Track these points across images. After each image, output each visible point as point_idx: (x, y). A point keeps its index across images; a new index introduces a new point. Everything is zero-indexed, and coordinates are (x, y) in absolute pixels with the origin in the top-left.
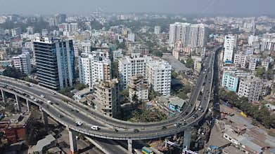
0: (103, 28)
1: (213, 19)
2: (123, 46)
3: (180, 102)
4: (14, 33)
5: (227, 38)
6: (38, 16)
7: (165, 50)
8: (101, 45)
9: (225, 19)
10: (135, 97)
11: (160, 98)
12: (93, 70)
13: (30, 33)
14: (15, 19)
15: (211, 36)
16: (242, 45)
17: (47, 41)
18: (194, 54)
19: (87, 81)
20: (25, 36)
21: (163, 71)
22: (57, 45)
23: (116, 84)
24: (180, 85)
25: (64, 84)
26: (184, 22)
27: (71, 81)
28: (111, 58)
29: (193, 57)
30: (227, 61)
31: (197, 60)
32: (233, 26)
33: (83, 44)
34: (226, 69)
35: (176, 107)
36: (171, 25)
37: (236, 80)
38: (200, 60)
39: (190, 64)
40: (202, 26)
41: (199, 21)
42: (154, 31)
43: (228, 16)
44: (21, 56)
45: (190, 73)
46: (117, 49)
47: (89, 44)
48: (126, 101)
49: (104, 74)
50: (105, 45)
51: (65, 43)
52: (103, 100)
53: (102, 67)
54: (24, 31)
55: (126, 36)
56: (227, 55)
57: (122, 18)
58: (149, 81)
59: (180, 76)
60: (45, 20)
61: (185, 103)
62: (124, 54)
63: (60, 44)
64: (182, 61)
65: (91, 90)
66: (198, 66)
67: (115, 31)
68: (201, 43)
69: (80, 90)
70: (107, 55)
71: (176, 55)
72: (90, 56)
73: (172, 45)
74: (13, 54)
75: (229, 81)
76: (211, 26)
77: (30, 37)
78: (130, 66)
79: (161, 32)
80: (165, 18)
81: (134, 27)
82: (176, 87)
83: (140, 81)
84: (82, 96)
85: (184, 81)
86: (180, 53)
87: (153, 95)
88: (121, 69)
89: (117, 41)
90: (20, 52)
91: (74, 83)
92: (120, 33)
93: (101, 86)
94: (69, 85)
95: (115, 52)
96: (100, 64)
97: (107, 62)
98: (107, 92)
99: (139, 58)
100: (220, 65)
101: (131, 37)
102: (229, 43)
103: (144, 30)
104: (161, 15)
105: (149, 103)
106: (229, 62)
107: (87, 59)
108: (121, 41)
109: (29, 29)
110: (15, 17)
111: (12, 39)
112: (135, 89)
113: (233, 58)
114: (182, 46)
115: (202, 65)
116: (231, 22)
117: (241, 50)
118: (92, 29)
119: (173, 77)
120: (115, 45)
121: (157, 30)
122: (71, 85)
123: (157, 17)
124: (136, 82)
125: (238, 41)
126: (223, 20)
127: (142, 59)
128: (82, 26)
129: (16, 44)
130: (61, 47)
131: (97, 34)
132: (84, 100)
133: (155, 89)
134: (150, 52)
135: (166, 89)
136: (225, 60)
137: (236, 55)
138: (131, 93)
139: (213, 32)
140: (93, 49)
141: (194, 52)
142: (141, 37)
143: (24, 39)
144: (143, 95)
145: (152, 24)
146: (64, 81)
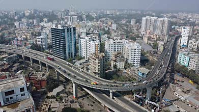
0: (94, 20)
1: (175, 15)
2: (108, 32)
3: (146, 71)
4: (35, 22)
5: (184, 28)
6: (51, 11)
7: (138, 36)
8: (93, 31)
9: (185, 15)
10: (115, 66)
11: (132, 68)
12: (88, 47)
13: (46, 23)
14: (35, 13)
15: (173, 27)
16: (196, 35)
17: (60, 27)
18: (159, 39)
19: (84, 55)
20: (42, 24)
21: (135, 50)
22: (66, 30)
23: (104, 57)
24: (147, 60)
25: (69, 56)
26: (153, 16)
27: (73, 54)
28: (100, 40)
29: (158, 42)
30: (183, 45)
31: (161, 44)
32: (191, 20)
33: (81, 30)
34: (181, 50)
35: (143, 74)
36: (143, 18)
37: (187, 58)
38: (163, 43)
39: (156, 46)
40: (166, 19)
41: (165, 16)
42: (130, 22)
43: (188, 12)
44: (41, 37)
45: (155, 53)
46: (104, 34)
47: (85, 30)
48: (109, 69)
49: (95, 50)
50: (96, 32)
51: (70, 29)
52: (94, 66)
53: (94, 45)
54: (42, 21)
55: (111, 26)
56: (184, 41)
57: (108, 13)
58: (126, 56)
59: (148, 55)
61: (149, 72)
62: (109, 38)
63: (68, 29)
64: (150, 44)
65: (86, 60)
66: (161, 48)
67: (103, 22)
68: (165, 32)
69: (79, 60)
70: (97, 37)
71: (146, 40)
72: (87, 38)
73: (143, 33)
74: (35, 35)
75: (182, 59)
76: (174, 20)
77: (46, 25)
78: (113, 45)
79: (136, 23)
80: (140, 13)
81: (116, 19)
82: (144, 62)
83: (119, 56)
84: (80, 64)
85: (151, 58)
86: (149, 39)
87: (127, 65)
88: (106, 47)
89: (104, 29)
90: (40, 34)
91: (75, 55)
92: (106, 23)
93: (93, 57)
94: (72, 57)
95: (102, 36)
97: (97, 42)
98: (97, 61)
100: (178, 48)
101: (114, 26)
102: (185, 32)
103: (123, 22)
104: (136, 11)
105: (125, 71)
106: (185, 46)
107: (84, 40)
108: (107, 29)
109: (45, 19)
110: (35, 11)
111: (34, 26)
112: (115, 61)
113: (188, 43)
114: (150, 33)
115: (164, 47)
116: (189, 17)
117: (195, 37)
118: (87, 20)
119: (142, 55)
120: (103, 32)
121: (133, 22)
122: (73, 56)
123: (134, 12)
124: (116, 56)
125: (194, 31)
126: (184, 15)
127: (120, 41)
128: (80, 18)
129: (37, 29)
130: (68, 31)
131: (90, 24)
132: (82, 66)
133: (129, 62)
134: (127, 37)
135: (137, 63)
136: (182, 44)
137: (190, 41)
138: (113, 64)
139: (176, 24)
140: (87, 34)
141: (159, 38)
142: (121, 27)
143: (42, 26)
144: (121, 65)
145: (130, 17)
146: (69, 54)
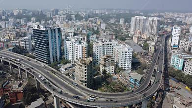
0: (84, 20)
1: (161, 14)
2: (97, 32)
3: (139, 77)
4: (22, 22)
5: (175, 28)
6: (40, 10)
7: (128, 36)
8: (81, 31)
9: (171, 14)
10: (104, 71)
11: (123, 73)
12: (75, 50)
13: (33, 22)
14: (24, 12)
15: (161, 26)
16: (185, 34)
17: (42, 28)
18: (149, 39)
19: (70, 58)
20: (29, 24)
21: (126, 52)
22: (49, 32)
23: (91, 62)
24: (139, 63)
25: (54, 60)
26: (142, 16)
27: (58, 57)
28: (88, 41)
29: (148, 42)
30: (174, 46)
31: (152, 44)
32: (178, 19)
33: (69, 31)
34: (174, 52)
35: (136, 80)
36: (132, 18)
37: (182, 61)
38: (154, 44)
39: (146, 47)
40: (156, 19)
41: (152, 15)
42: (119, 22)
43: (174, 12)
44: (25, 38)
45: (146, 54)
46: (93, 35)
47: (73, 31)
49: (83, 53)
50: (84, 32)
51: (55, 30)
52: (80, 73)
53: (81, 48)
54: (29, 20)
55: (100, 25)
56: (175, 40)
57: (97, 12)
58: (116, 59)
59: (139, 56)
60: (44, 13)
61: (142, 78)
62: (98, 38)
63: (51, 30)
64: (140, 45)
65: (73, 65)
66: (152, 49)
67: (92, 21)
68: (155, 32)
69: (65, 64)
70: (86, 39)
71: (136, 40)
72: (73, 40)
73: (132, 33)
74: (21, 36)
75: (176, 62)
76: (162, 19)
77: (33, 24)
78: (102, 48)
79: (125, 22)
80: (128, 12)
81: (106, 19)
82: (135, 65)
83: (108, 59)
84: (66, 69)
85: (142, 60)
86: (139, 39)
87: (118, 70)
88: (95, 50)
89: (93, 29)
90: (25, 35)
91: (61, 59)
92: (96, 23)
93: (79, 63)
94: (57, 61)
95: (91, 37)
96: (79, 46)
97: (84, 44)
98: (84, 68)
99: (108, 42)
100: (169, 48)
101: (103, 26)
102: (176, 32)
103: (112, 21)
104: (124, 10)
105: (115, 76)
106: (176, 46)
107: (70, 42)
108: (96, 29)
109: (33, 19)
110: (24, 11)
111: (21, 26)
112: (104, 65)
113: (179, 44)
114: (140, 33)
115: (155, 48)
116: (176, 16)
117: (185, 37)
118: (76, 20)
119: (133, 57)
120: (92, 32)
121: (122, 21)
122: (59, 60)
123: (122, 12)
124: (105, 60)
125: (182, 30)
126: (170, 15)
127: (110, 43)
128: (69, 18)
129: (24, 29)
130: (52, 32)
131: (79, 23)
132: (67, 72)
133: (120, 65)
134: (116, 37)
135: (128, 66)
136: (172, 45)
137: (181, 41)
138: (102, 68)
139: (163, 23)
140: (75, 34)
141: (149, 38)
142: (110, 26)
143: (29, 26)
144: (110, 70)
145: (118, 17)
146: (54, 57)
